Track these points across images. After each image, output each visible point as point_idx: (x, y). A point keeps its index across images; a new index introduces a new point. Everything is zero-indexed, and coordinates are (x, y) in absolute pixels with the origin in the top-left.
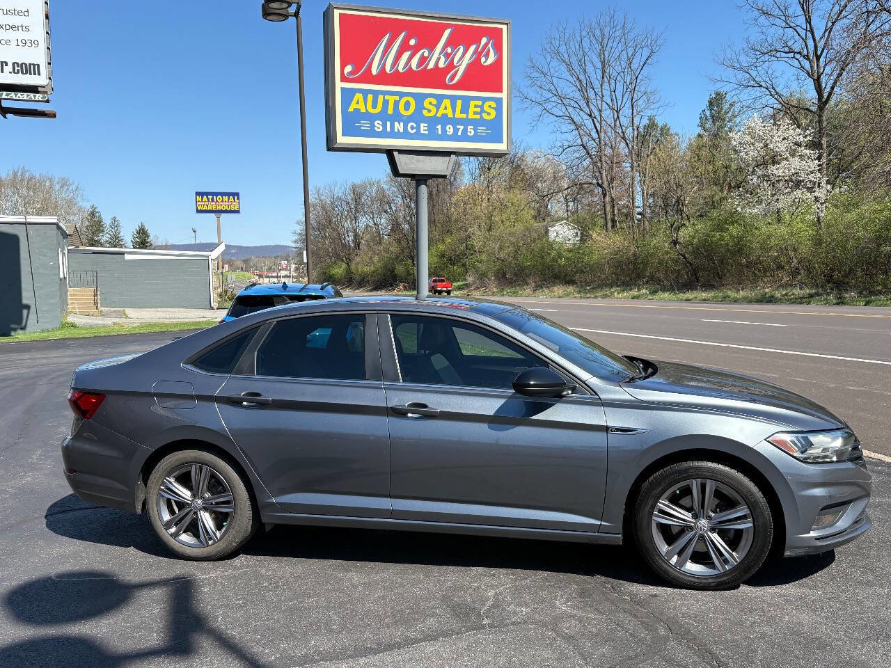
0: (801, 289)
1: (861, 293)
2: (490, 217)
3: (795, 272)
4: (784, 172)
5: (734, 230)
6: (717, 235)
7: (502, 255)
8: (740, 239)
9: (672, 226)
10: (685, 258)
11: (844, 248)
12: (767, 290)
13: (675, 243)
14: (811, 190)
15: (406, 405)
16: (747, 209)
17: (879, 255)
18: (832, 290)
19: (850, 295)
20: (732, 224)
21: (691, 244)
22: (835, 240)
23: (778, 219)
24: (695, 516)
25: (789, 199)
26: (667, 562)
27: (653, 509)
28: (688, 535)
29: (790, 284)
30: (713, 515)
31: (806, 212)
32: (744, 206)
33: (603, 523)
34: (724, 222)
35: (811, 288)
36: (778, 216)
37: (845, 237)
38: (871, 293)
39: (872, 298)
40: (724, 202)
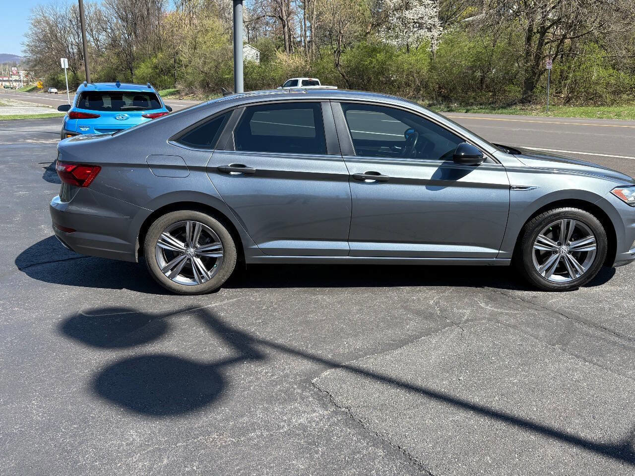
0: (423, 100)
1: (461, 104)
2: (195, 38)
3: (418, 90)
4: (413, 16)
5: (380, 56)
6: (369, 60)
7: (205, 69)
8: (384, 63)
9: (335, 52)
10: (343, 75)
11: (451, 73)
13: (337, 65)
14: (430, 30)
15: (364, 173)
16: (389, 41)
17: (473, 78)
18: (443, 102)
19: (455, 105)
20: (380, 52)
21: (348, 67)
22: (446, 67)
23: (408, 50)
24: (560, 244)
25: (416, 36)
26: (540, 275)
27: (534, 241)
28: (554, 257)
29: (415, 97)
30: (571, 243)
31: (426, 46)
32: (387, 39)
33: (500, 252)
34: (373, 51)
35: (429, 100)
36: (408, 48)
37: (453, 65)
38: (467, 104)
39: (469, 108)
40: (369, 36)
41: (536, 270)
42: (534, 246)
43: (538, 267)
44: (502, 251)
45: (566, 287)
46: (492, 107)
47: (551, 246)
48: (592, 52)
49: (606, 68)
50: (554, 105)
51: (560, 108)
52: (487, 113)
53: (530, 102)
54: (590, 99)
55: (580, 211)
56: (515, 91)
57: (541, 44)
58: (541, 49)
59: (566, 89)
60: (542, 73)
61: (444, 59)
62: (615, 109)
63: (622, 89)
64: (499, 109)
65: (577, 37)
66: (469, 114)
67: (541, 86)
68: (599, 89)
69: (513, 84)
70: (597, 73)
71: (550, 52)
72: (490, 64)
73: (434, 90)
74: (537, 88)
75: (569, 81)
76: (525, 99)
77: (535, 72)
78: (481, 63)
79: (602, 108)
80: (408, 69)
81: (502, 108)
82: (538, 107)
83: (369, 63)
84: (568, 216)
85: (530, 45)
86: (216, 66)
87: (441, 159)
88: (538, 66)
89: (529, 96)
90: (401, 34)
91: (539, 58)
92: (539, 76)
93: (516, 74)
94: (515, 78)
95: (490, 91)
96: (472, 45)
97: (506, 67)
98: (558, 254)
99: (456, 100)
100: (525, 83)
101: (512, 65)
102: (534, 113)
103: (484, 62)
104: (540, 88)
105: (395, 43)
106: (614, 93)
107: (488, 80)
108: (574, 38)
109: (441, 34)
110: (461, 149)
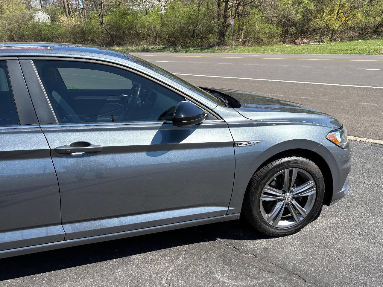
0: (159, 45)
1: (182, 47)
3: (155, 38)
5: (130, 17)
6: (122, 20)
7: (11, 27)
8: (132, 22)
9: (99, 15)
10: (107, 30)
11: (174, 28)
12: (145, 46)
13: (102, 24)
15: (69, 145)
16: (134, 7)
17: (189, 31)
18: (171, 46)
19: (179, 48)
20: (129, 15)
21: (109, 25)
22: (171, 23)
23: (147, 14)
24: (284, 192)
25: (151, 4)
26: (268, 224)
27: (261, 193)
28: (279, 205)
29: (154, 43)
30: (294, 189)
31: (158, 10)
32: (132, 7)
33: (230, 208)
34: (124, 14)
35: (163, 45)
36: (146, 12)
37: (175, 23)
38: (186, 47)
39: (187, 49)
40: (121, 5)
41: (264, 221)
42: (261, 198)
43: (266, 216)
44: (231, 207)
45: (292, 231)
46: (201, 48)
47: (276, 196)
48: (255, 13)
49: (263, 23)
50: (236, 46)
51: (240, 48)
52: (199, 52)
53: (223, 44)
54: (256, 42)
55: (301, 159)
56: (214, 38)
57: (226, 9)
58: (226, 12)
59: (242, 36)
60: (228, 27)
61: (169, 19)
62: (270, 47)
63: (273, 35)
64: (205, 50)
65: (246, 5)
66: (187, 54)
67: (228, 35)
68: (261, 36)
69: (212, 34)
70: (258, 26)
71: (231, 14)
72: (197, 22)
73: (165, 38)
74: (226, 36)
75: (243, 31)
76: (220, 43)
77: (225, 26)
78: (192, 21)
79: (264, 47)
80: (148, 25)
81: (208, 49)
82: (228, 47)
83: (123, 22)
84: (291, 166)
85: (220, 9)
86: (18, 26)
87: (160, 119)
88: (226, 22)
89: (222, 41)
90: (142, 3)
91: (226, 17)
92: (227, 28)
93: (214, 28)
94: (213, 30)
95: (199, 38)
96: (186, 10)
97: (207, 23)
98: (283, 202)
99: (179, 44)
100: (219, 33)
101: (211, 22)
102: (226, 51)
103: (194, 21)
104: (228, 36)
105: (138, 9)
106: (268, 38)
107: (197, 32)
108: (244, 5)
109: (166, 3)
110: (180, 109)
